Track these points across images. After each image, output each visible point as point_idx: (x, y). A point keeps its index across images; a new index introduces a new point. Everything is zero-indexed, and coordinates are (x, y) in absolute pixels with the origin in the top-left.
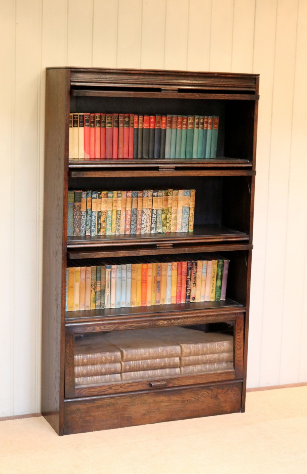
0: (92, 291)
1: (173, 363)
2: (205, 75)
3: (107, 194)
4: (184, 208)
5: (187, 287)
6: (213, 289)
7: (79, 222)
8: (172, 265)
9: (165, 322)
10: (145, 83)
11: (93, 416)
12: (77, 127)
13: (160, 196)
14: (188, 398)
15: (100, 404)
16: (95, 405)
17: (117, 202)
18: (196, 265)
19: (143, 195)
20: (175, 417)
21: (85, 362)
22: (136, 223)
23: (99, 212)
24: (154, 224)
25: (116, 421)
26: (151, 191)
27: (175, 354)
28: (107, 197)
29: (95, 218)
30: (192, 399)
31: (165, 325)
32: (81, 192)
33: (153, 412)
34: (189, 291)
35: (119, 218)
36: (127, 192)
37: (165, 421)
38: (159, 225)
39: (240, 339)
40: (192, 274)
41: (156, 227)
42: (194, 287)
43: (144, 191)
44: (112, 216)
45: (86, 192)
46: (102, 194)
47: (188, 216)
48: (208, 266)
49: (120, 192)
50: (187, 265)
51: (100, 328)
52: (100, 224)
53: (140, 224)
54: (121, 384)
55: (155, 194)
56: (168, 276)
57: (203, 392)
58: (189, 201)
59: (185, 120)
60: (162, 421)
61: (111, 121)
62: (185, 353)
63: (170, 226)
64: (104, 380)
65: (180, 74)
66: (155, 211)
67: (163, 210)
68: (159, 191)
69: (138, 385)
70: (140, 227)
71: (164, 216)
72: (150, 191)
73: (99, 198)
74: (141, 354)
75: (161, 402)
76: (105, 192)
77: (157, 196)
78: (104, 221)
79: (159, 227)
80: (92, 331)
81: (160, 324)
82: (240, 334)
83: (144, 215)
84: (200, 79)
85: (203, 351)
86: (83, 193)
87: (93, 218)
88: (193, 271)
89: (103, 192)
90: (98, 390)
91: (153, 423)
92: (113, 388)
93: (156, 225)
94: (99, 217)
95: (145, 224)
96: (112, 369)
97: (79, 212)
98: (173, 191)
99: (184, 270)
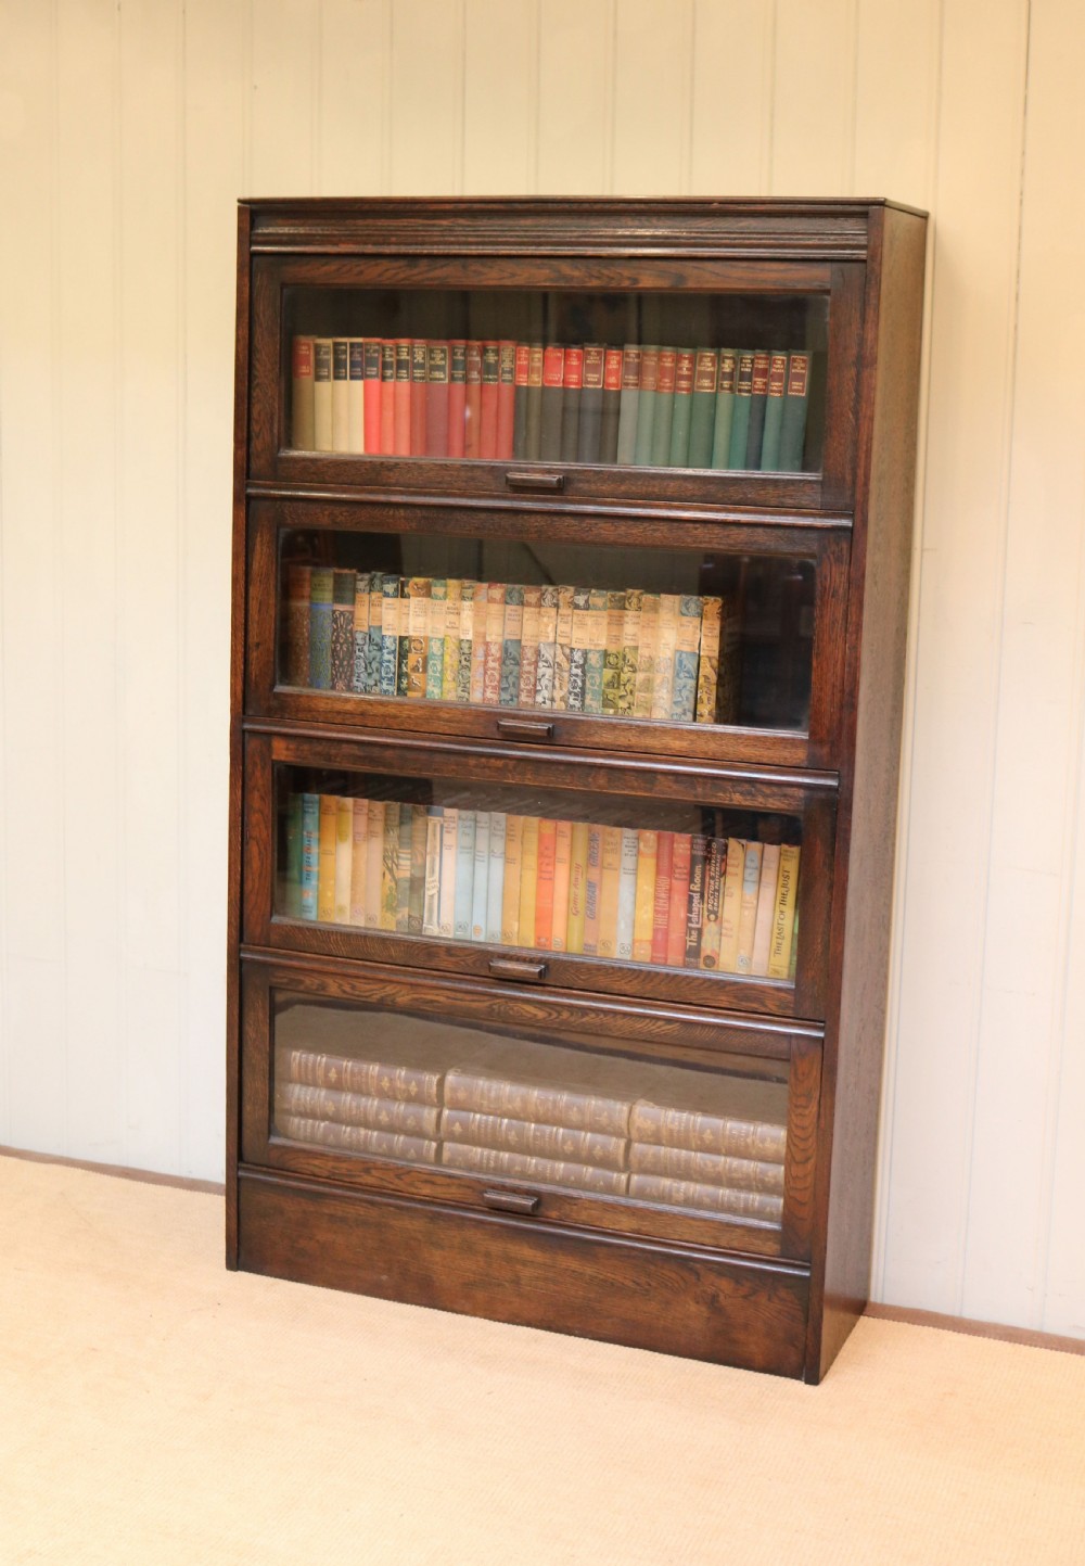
0: (384, 874)
1: (601, 1153)
2: (675, 207)
3: (428, 587)
4: (678, 655)
5: (689, 920)
6: (780, 941)
7: (345, 663)
8: (638, 839)
9: (541, 1014)
10: (470, 239)
11: (318, 1241)
12: (345, 378)
13: (596, 608)
14: (613, 1276)
15: (340, 1214)
16: (326, 1211)
17: (458, 614)
18: (725, 852)
19: (539, 600)
20: (569, 1324)
21: (333, 1080)
22: (516, 685)
23: (402, 639)
24: (576, 694)
25: (384, 1277)
26: (567, 590)
27: (608, 1125)
28: (428, 594)
29: (391, 657)
30: (627, 1283)
31: (538, 1021)
32: (355, 575)
33: (499, 1285)
34: (694, 933)
35: (464, 663)
36: (489, 587)
37: (537, 1327)
38: (592, 699)
39: (803, 1128)
40: (707, 879)
41: (583, 705)
42: (712, 924)
43: (544, 587)
44: (442, 655)
45: (367, 576)
46: (411, 583)
47: (693, 682)
48: (764, 863)
49: (467, 583)
50: (689, 846)
51: (340, 986)
52: (407, 675)
53: (529, 691)
54: (398, 1168)
55: (581, 600)
56: (622, 871)
57: (664, 1272)
58: (695, 633)
59: (685, 364)
60: (529, 1324)
61: (443, 362)
62: (639, 1129)
63: (629, 708)
64: (384, 1146)
65: (586, 206)
66: (580, 654)
67: (606, 654)
68: (593, 591)
69: (448, 1185)
70: (530, 701)
71: (608, 674)
72: (563, 590)
73: (402, 597)
74: (498, 1098)
75: (524, 1263)
76: (420, 581)
77: (587, 607)
78: (415, 669)
79: (591, 706)
80: (317, 990)
81: (522, 1015)
82: (807, 1112)
83: (541, 664)
84: (660, 223)
85: (702, 1139)
86: (359, 577)
87: (386, 657)
88: (714, 869)
89: (416, 580)
90: (333, 1168)
91: (499, 1321)
92: (374, 1172)
93: (583, 701)
94: (402, 655)
95: (546, 693)
96: (409, 1122)
97: (345, 634)
98: (642, 594)
99: (681, 862)
